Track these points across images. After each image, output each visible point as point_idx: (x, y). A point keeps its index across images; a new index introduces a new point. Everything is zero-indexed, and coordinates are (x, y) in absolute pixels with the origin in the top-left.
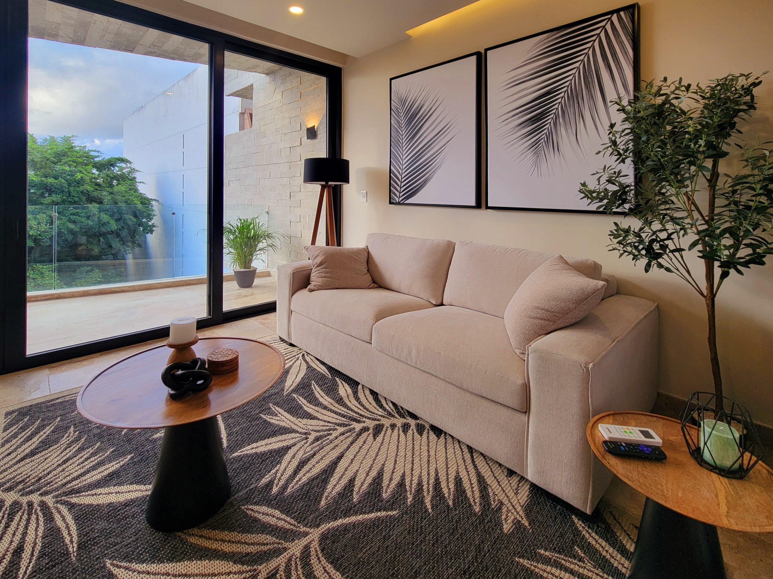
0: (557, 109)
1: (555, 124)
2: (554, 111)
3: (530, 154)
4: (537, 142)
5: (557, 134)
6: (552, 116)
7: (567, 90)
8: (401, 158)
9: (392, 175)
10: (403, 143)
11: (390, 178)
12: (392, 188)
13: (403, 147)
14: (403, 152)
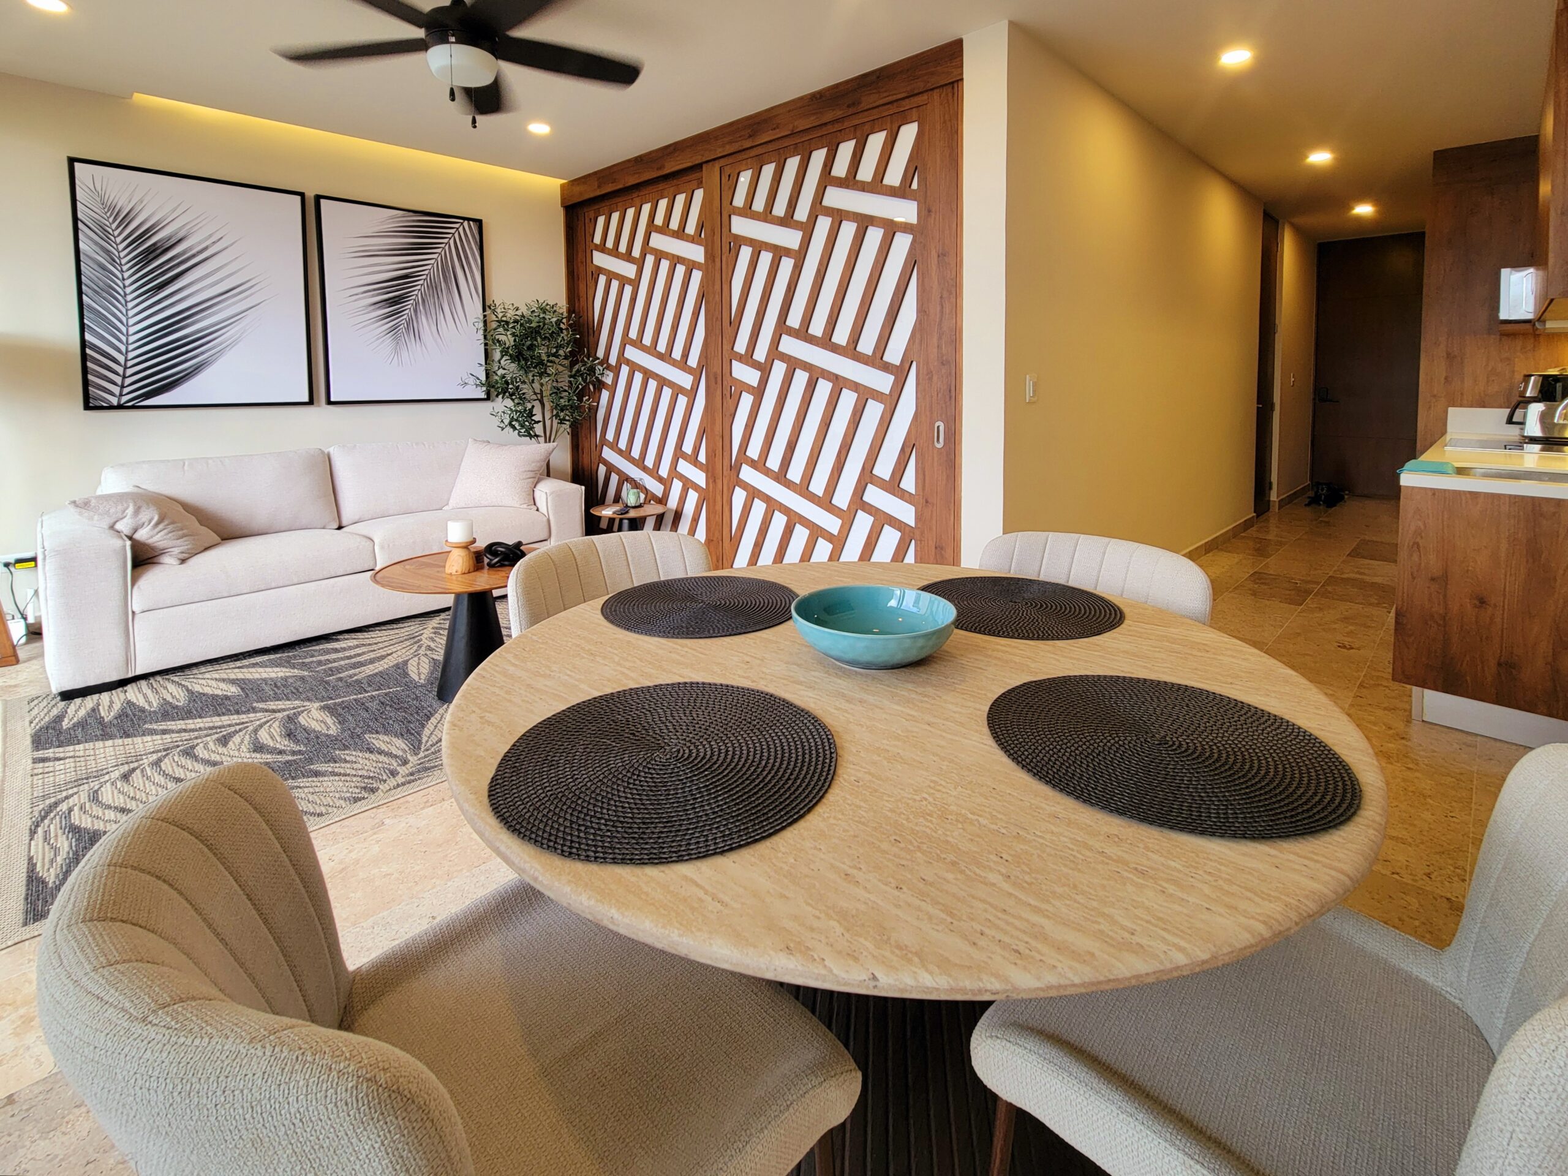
0: (417, 295)
1: (416, 311)
2: (414, 297)
3: (388, 340)
4: (395, 328)
5: (417, 322)
6: (411, 302)
7: (426, 279)
8: (121, 322)
9: (88, 351)
10: (126, 294)
11: (84, 357)
12: (90, 377)
13: (126, 302)
14: (127, 310)
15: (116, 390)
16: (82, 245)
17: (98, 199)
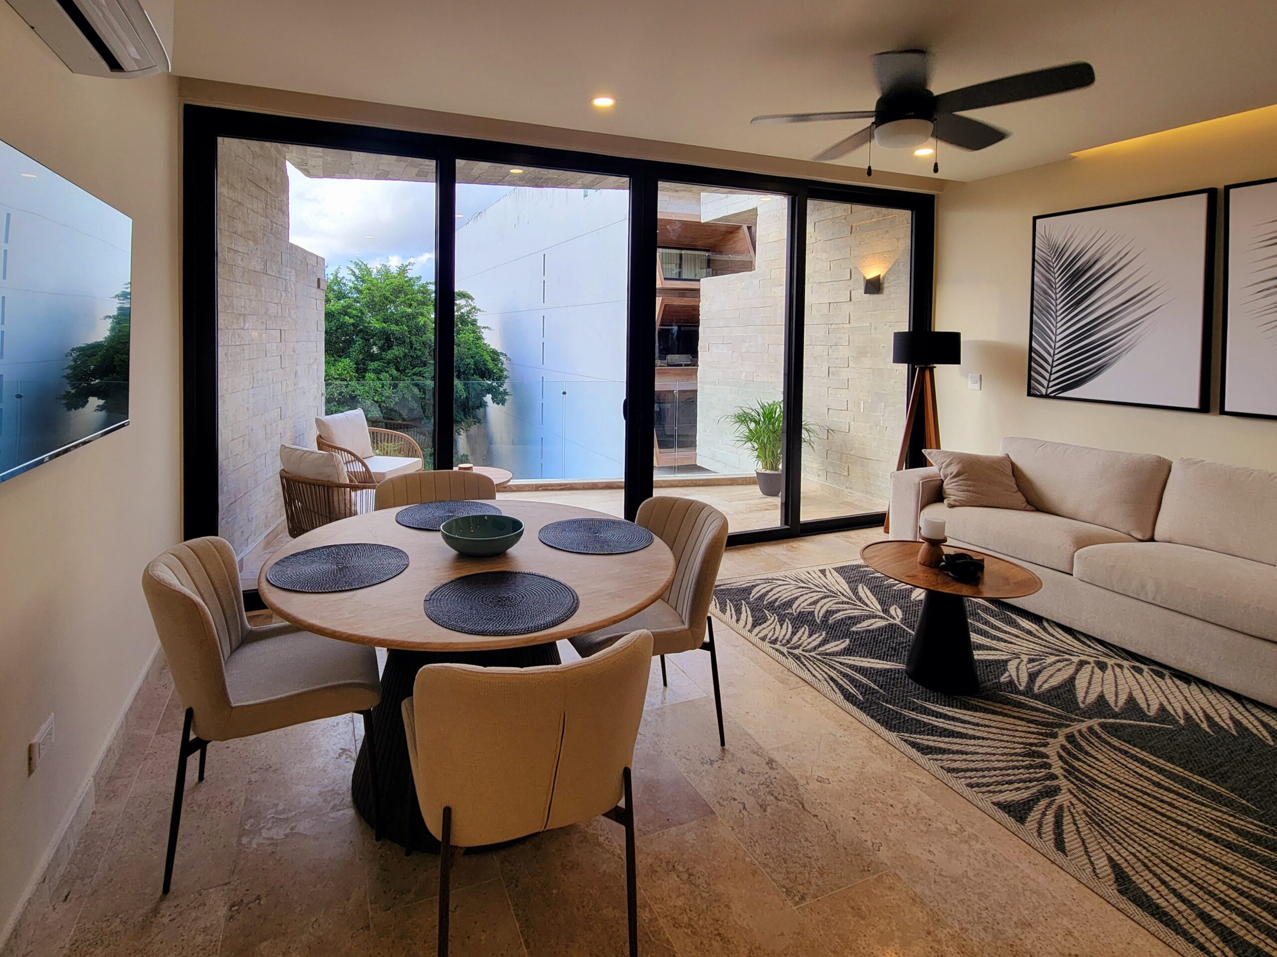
8: (1052, 332)
9: (1033, 354)
10: (1057, 311)
11: (1031, 359)
12: (1033, 373)
13: (1057, 317)
14: (1057, 323)
15: (1045, 383)
16: (1036, 279)
17: (1046, 242)
